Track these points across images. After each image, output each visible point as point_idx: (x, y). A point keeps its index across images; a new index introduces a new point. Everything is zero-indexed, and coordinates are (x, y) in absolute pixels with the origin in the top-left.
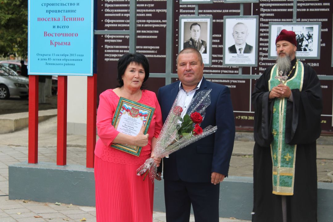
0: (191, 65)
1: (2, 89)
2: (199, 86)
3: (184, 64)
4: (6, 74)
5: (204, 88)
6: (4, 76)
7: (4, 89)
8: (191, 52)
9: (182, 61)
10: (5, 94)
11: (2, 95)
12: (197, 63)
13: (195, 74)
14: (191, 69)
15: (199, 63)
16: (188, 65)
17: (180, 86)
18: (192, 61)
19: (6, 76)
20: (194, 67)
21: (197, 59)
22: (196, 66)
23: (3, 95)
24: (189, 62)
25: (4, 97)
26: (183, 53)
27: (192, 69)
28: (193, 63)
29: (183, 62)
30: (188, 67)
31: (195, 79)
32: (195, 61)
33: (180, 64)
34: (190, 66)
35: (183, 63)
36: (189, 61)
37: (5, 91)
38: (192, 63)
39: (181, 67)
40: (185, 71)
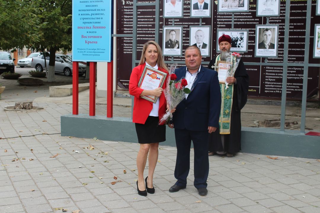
1: (67, 70)
2: (199, 70)
3: (189, 56)
7: (68, 70)
8: (193, 48)
9: (188, 54)
10: (69, 73)
13: (197, 63)
15: (199, 55)
17: (187, 69)
19: (69, 63)
20: (196, 58)
21: (198, 53)
22: (197, 57)
24: (192, 55)
26: (188, 49)
27: (194, 59)
30: (192, 58)
31: (197, 66)
32: (196, 54)
33: (187, 56)
34: (193, 57)
37: (69, 71)
38: (194, 56)
39: (187, 58)
40: (190, 61)
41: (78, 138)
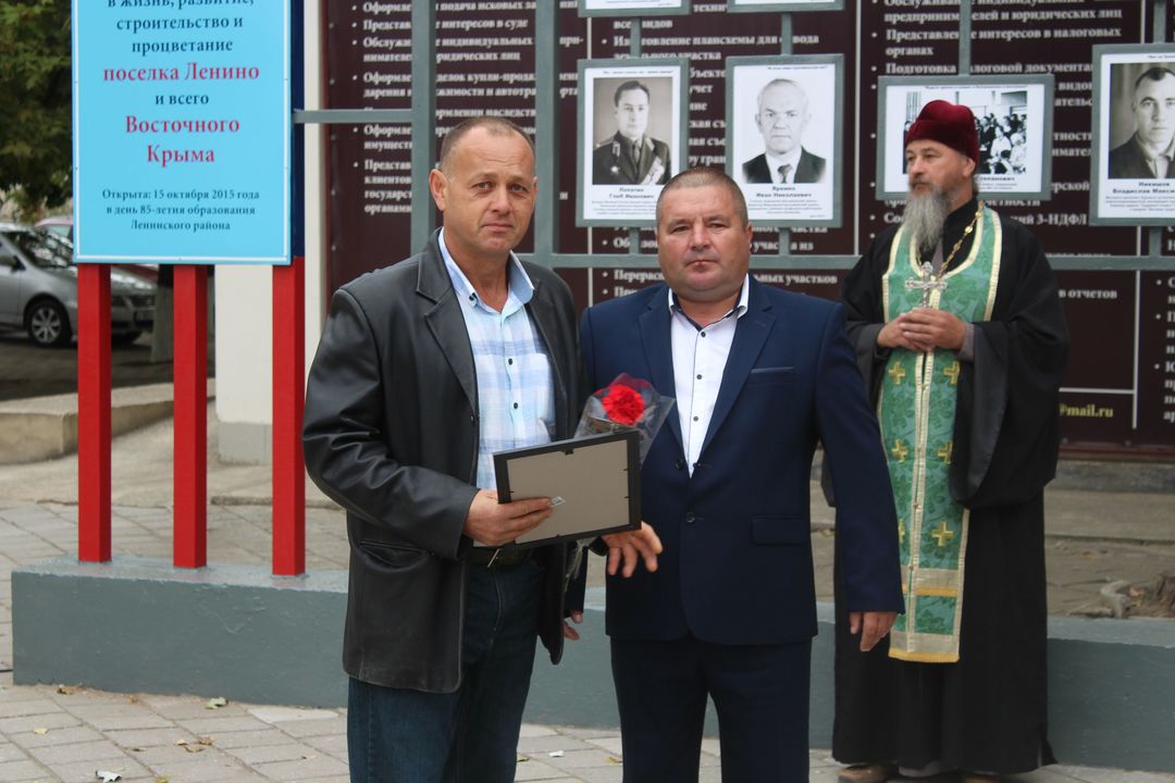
0: (709, 230)
1: (46, 314)
2: (744, 302)
3: (684, 226)
4: (60, 262)
5: (765, 311)
6: (51, 269)
7: (52, 312)
8: (705, 183)
9: (678, 215)
10: (55, 329)
11: (46, 333)
12: (728, 220)
13: (725, 262)
14: (707, 242)
15: (735, 221)
16: (698, 227)
17: (671, 302)
18: (714, 215)
19: (58, 270)
20: (720, 238)
21: (730, 208)
22: (725, 232)
23: (49, 334)
24: (700, 219)
25: (51, 340)
26: (679, 187)
27: (712, 244)
28: (716, 222)
29: (680, 218)
31: (724, 279)
32: (724, 213)
33: (671, 225)
34: (704, 232)
35: (682, 221)
36: (701, 214)
37: (54, 319)
38: (712, 223)
39: (674, 236)
40: (689, 251)
41: (111, 695)
